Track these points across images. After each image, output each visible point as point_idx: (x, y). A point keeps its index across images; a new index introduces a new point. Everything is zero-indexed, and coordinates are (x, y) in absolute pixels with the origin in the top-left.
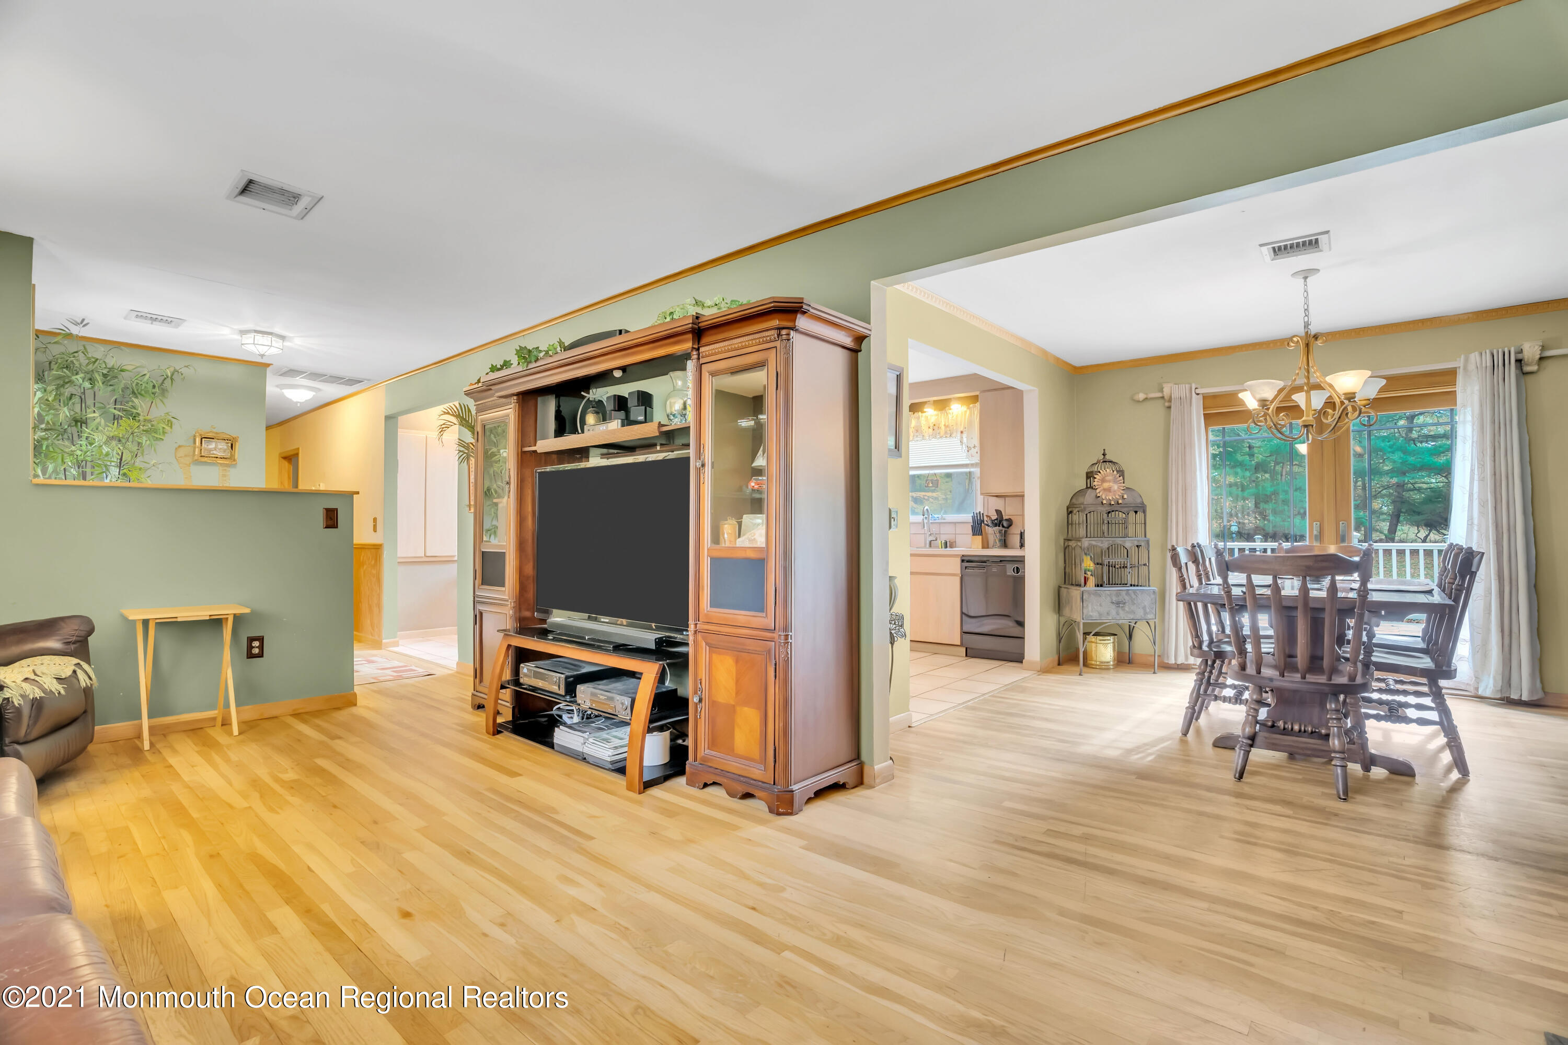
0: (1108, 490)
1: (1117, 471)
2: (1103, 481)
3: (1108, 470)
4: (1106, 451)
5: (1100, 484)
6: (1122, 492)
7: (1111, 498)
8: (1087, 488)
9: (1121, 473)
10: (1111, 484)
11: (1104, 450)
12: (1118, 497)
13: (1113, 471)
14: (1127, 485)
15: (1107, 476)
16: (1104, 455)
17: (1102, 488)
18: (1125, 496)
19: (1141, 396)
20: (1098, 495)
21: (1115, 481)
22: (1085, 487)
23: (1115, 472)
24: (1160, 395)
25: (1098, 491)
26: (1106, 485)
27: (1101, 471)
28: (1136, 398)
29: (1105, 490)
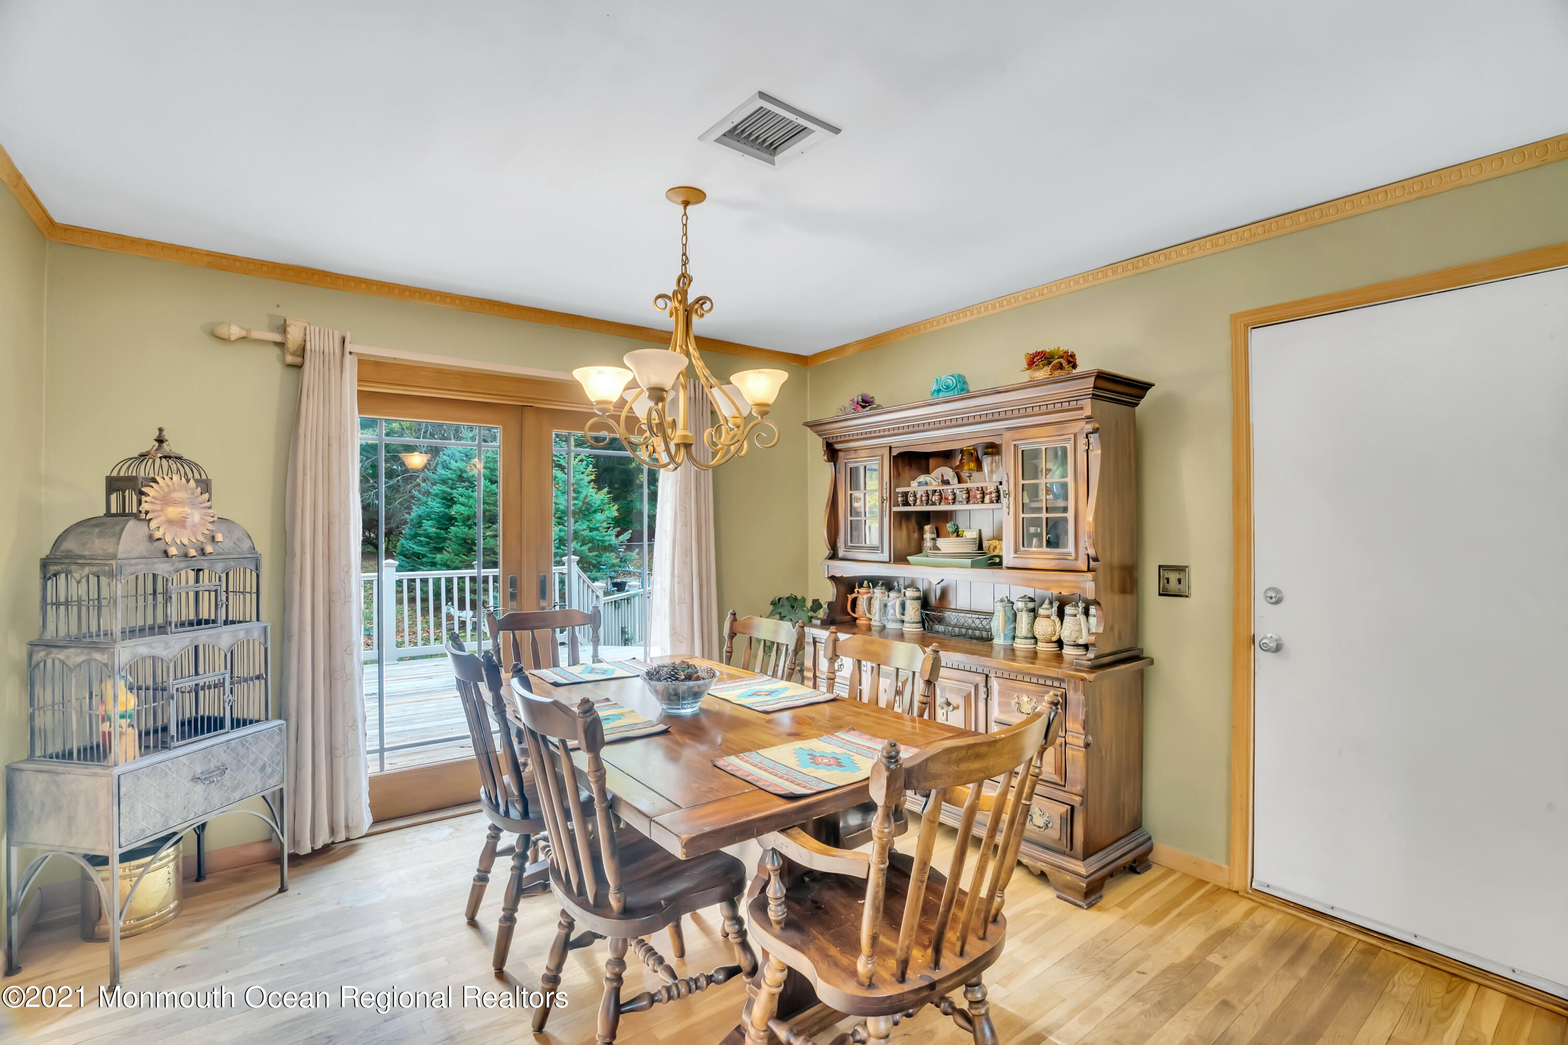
0: (180, 523)
1: (197, 481)
2: (166, 501)
3: (176, 478)
4: (164, 433)
5: (159, 508)
6: (211, 527)
7: (186, 541)
8: (108, 514)
9: (205, 485)
10: (187, 510)
11: (161, 430)
12: (201, 538)
13: (188, 481)
14: (218, 511)
15: (175, 490)
16: (160, 441)
17: (163, 518)
18: (219, 537)
19: (235, 332)
20: (158, 535)
21: (193, 505)
22: (102, 511)
23: (192, 482)
24: (277, 338)
25: (153, 524)
26: (173, 512)
27: (159, 479)
28: (222, 331)
29: (171, 522)
